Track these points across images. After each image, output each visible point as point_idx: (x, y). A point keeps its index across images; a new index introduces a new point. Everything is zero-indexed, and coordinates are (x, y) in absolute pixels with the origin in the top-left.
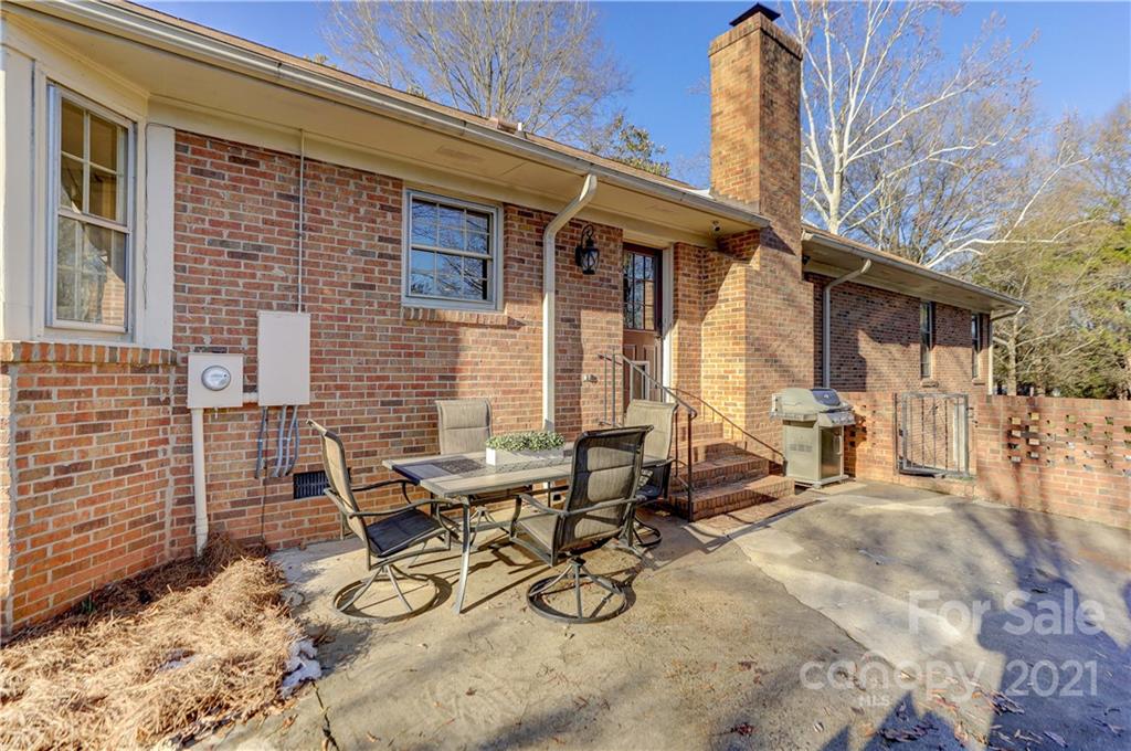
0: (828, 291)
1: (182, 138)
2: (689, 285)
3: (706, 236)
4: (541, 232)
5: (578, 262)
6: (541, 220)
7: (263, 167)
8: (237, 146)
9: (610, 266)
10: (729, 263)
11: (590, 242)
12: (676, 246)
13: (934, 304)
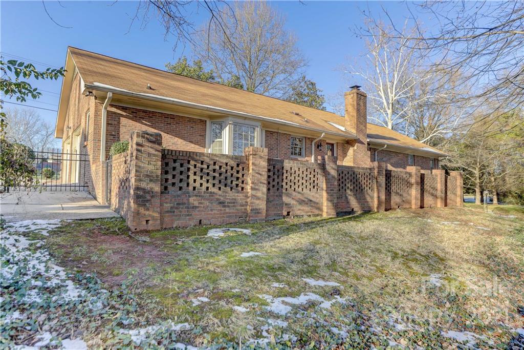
0: (376, 152)
1: (266, 131)
2: (340, 152)
3: (344, 140)
4: (312, 142)
5: (318, 148)
6: (312, 140)
7: (274, 135)
8: (271, 131)
9: (325, 148)
10: (350, 147)
11: (321, 144)
12: (337, 143)
13: (414, 155)
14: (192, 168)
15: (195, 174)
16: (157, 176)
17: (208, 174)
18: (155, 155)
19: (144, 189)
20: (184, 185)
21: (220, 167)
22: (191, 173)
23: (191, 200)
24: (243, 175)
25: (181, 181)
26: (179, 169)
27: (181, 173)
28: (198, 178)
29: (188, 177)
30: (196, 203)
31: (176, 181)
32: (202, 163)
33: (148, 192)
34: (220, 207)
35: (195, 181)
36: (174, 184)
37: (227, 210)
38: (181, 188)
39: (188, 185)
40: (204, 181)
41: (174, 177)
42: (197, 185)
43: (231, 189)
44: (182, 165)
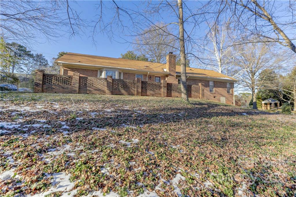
1: (123, 73)
7: (127, 74)
9: (153, 79)
13: (214, 81)
14: (53, 78)
15: (54, 80)
16: (41, 80)
17: (58, 80)
18: (41, 75)
19: (37, 83)
20: (51, 83)
21: (63, 78)
22: (53, 80)
23: (53, 86)
24: (71, 81)
25: (50, 81)
26: (49, 78)
27: (50, 80)
28: (55, 81)
29: (52, 81)
30: (54, 87)
31: (48, 81)
32: (56, 77)
33: (39, 84)
34: (62, 89)
35: (54, 82)
36: (47, 82)
37: (65, 90)
38: (49, 83)
39: (52, 83)
40: (57, 82)
41: (47, 80)
42: (55, 83)
43: (67, 84)
44: (50, 78)
